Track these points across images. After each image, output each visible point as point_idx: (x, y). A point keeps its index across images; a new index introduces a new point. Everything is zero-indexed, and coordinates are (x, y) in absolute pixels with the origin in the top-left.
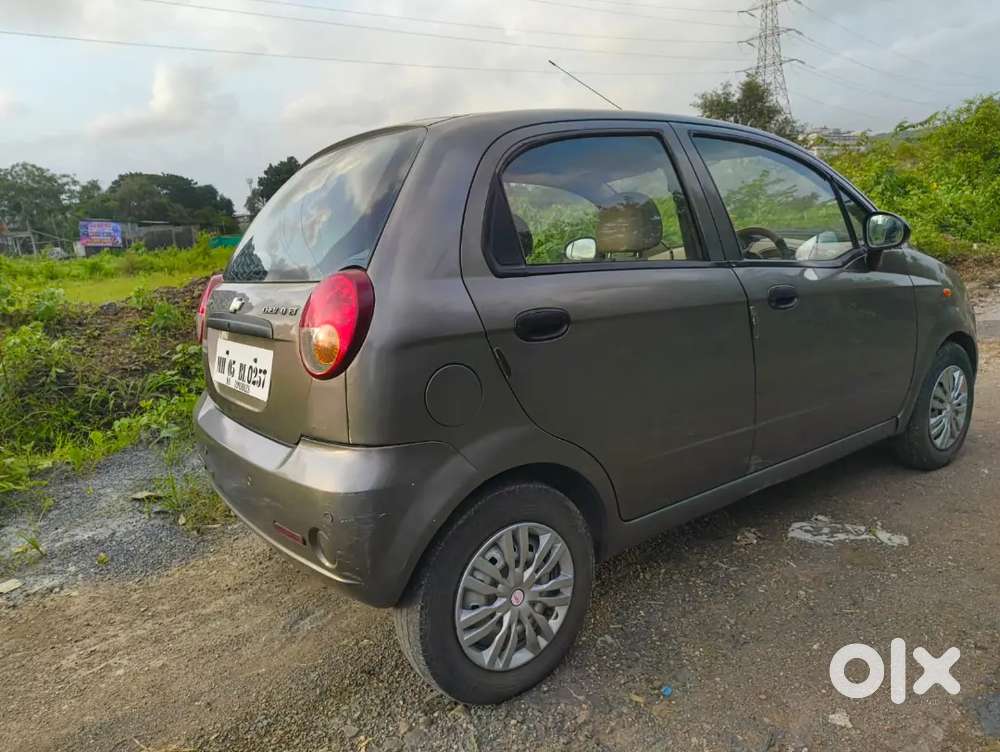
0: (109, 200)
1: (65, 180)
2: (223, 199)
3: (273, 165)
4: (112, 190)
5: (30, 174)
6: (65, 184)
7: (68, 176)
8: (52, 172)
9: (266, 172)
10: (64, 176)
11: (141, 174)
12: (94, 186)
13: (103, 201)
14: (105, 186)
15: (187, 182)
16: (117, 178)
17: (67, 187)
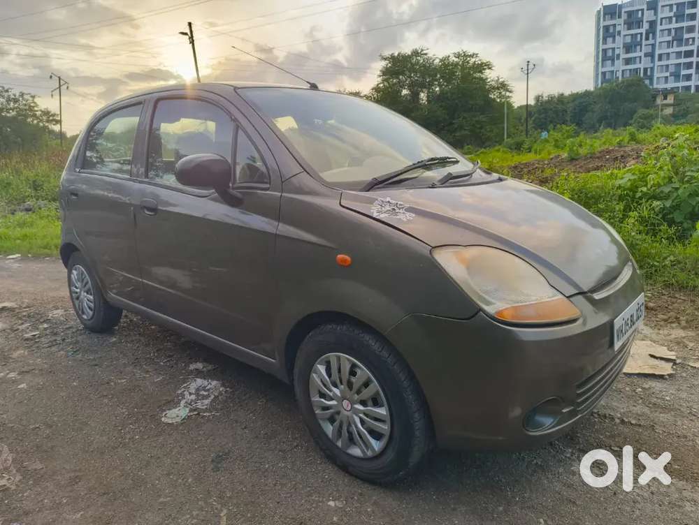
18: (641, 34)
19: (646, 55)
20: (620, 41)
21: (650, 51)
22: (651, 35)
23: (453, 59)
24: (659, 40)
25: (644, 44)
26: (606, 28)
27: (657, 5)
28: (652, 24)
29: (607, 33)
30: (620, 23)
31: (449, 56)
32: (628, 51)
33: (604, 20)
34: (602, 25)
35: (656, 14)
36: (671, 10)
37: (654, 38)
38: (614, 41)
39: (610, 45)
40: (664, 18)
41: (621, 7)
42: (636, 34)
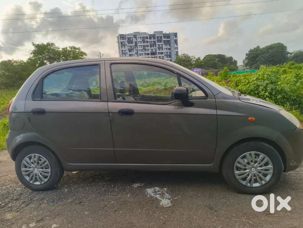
0: (202, 62)
1: (192, 57)
2: (234, 60)
3: (252, 49)
4: (203, 59)
5: (185, 57)
6: (192, 58)
7: (193, 56)
8: (190, 55)
9: (249, 52)
10: (192, 56)
11: (211, 55)
12: (199, 58)
13: (201, 63)
14: (202, 59)
15: (224, 56)
16: (205, 56)
17: (193, 59)
18: (133, 46)
19: (136, 53)
20: (127, 48)
21: (137, 52)
22: (136, 47)
23: (69, 49)
24: (139, 49)
25: (134, 49)
26: (122, 43)
27: (136, 36)
28: (136, 43)
29: (122, 45)
30: (126, 41)
31: (67, 48)
32: (130, 52)
33: (120, 40)
34: (120, 41)
35: (136, 39)
36: (141, 39)
37: (137, 48)
38: (125, 48)
39: (123, 49)
40: (140, 41)
41: (125, 35)
42: (132, 46)
